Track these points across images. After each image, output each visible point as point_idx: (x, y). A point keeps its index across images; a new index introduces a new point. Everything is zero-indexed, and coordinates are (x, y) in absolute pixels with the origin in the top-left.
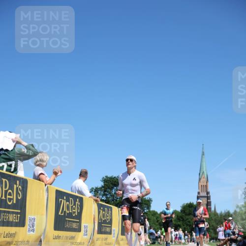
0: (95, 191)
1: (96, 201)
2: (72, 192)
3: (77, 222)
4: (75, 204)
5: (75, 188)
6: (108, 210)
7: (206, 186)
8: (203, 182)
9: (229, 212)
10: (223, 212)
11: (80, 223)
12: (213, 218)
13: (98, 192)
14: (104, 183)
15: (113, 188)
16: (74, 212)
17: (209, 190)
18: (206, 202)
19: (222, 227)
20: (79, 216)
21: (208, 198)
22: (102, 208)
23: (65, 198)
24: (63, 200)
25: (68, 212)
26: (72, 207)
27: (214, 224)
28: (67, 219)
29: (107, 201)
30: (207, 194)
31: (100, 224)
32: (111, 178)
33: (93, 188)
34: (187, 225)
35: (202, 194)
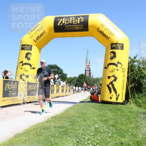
7: (89, 66)
8: (88, 64)
9: (98, 78)
12: (92, 80)
18: (89, 73)
21: (90, 71)
27: (92, 83)
32: (51, 65)
34: (81, 83)
35: (87, 69)
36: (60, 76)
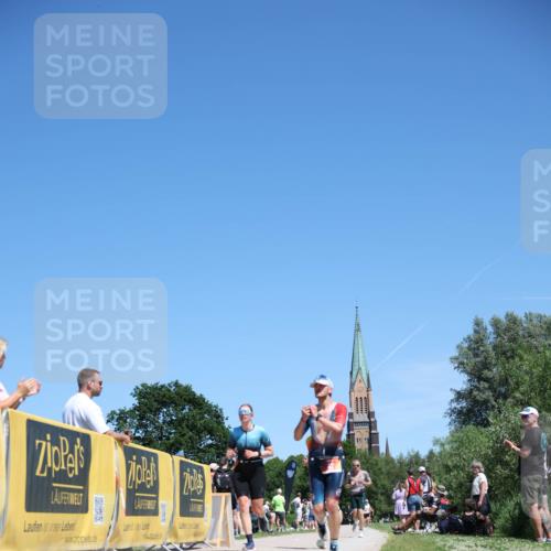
0: (119, 419)
1: (121, 441)
2: (64, 422)
3: (78, 491)
4: (72, 451)
5: (73, 413)
6: (149, 461)
7: (367, 399)
8: (359, 391)
9: (417, 455)
10: (405, 455)
11: (85, 492)
12: (384, 470)
13: (125, 421)
14: (139, 399)
15: (159, 410)
16: (71, 469)
17: (374, 407)
18: (367, 436)
19: (404, 490)
20: (83, 477)
21: (371, 425)
22: (134, 458)
23: (48, 437)
24: (44, 443)
25: (57, 469)
26: (66, 457)
27: (386, 482)
28: (55, 485)
29: (147, 442)
30: (369, 417)
31: (130, 494)
32: (154, 388)
33: (113, 412)
35: (358, 418)
36: (210, 446)
